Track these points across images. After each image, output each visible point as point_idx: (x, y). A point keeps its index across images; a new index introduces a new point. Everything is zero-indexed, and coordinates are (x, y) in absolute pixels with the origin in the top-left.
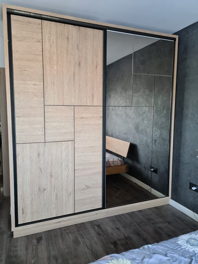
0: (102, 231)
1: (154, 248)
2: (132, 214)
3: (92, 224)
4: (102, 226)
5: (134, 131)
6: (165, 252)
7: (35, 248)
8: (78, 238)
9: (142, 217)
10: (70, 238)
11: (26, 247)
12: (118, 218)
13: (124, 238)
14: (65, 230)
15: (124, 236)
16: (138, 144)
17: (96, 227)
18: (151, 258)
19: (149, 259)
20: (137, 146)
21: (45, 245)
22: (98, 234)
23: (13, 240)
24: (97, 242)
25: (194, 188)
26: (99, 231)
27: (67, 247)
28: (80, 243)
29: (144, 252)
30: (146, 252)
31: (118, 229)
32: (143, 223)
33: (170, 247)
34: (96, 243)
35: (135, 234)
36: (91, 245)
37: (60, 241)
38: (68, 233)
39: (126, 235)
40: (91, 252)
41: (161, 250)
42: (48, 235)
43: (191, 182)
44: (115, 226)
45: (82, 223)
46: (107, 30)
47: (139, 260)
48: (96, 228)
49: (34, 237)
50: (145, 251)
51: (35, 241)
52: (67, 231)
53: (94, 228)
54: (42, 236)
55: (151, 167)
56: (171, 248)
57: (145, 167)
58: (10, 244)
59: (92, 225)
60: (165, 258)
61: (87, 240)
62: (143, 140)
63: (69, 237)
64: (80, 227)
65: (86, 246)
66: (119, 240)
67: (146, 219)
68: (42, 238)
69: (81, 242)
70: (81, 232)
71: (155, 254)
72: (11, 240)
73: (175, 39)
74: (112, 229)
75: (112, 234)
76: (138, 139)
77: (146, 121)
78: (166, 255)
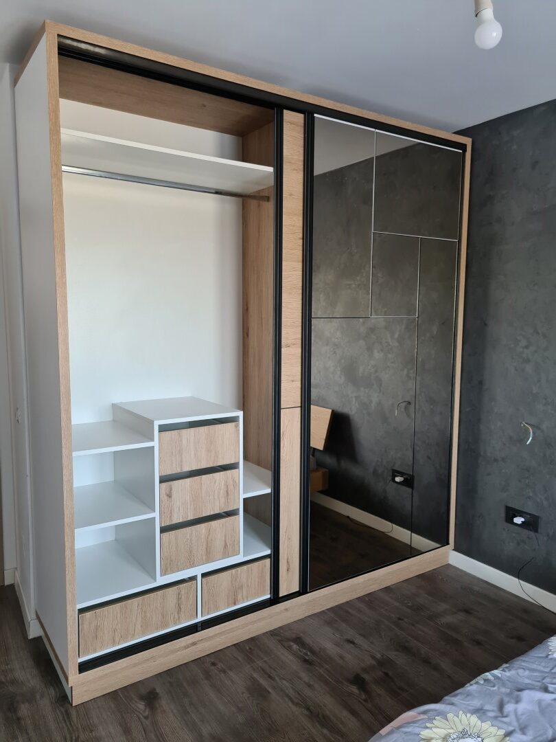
0: (313, 652)
1: (508, 677)
2: (369, 600)
3: (278, 638)
4: (308, 640)
5: (340, 377)
6: (539, 682)
7: (147, 723)
8: (257, 680)
9: (397, 604)
10: (237, 682)
11: (120, 724)
12: (339, 614)
13: (375, 663)
14: (214, 664)
15: (373, 657)
16: (353, 413)
17: (292, 644)
18: (518, 701)
19: (516, 705)
20: (351, 418)
21: (175, 711)
22: (306, 661)
23: (74, 713)
24: (312, 683)
25: (518, 520)
26: (307, 654)
27: (240, 710)
28: (269, 693)
29: (492, 689)
30: (499, 688)
31: (350, 642)
32: (406, 620)
33: (542, 669)
34: (309, 686)
35: (398, 650)
36: (299, 694)
37: (212, 695)
38: (224, 672)
39: (378, 656)
40: (306, 712)
41: (528, 678)
42: (170, 682)
43: (510, 505)
44: (342, 636)
45: (253, 639)
46: (315, 115)
47: (493, 711)
48: (295, 647)
49: (133, 695)
50: (494, 686)
51: (141, 706)
52: (220, 665)
53: (289, 649)
54: (155, 689)
55: (395, 473)
56: (546, 670)
57: (375, 472)
58: (70, 724)
59: (279, 641)
60: (548, 697)
61: (284, 682)
62: (371, 402)
63: (232, 681)
64: (250, 649)
65: (287, 699)
66: (364, 670)
67: (408, 607)
68: (157, 694)
69: (270, 690)
70: (260, 663)
71: (520, 690)
72: (68, 714)
73: (463, 147)
74: (337, 644)
75: (341, 657)
76: (354, 399)
77: (378, 352)
78: (546, 690)
